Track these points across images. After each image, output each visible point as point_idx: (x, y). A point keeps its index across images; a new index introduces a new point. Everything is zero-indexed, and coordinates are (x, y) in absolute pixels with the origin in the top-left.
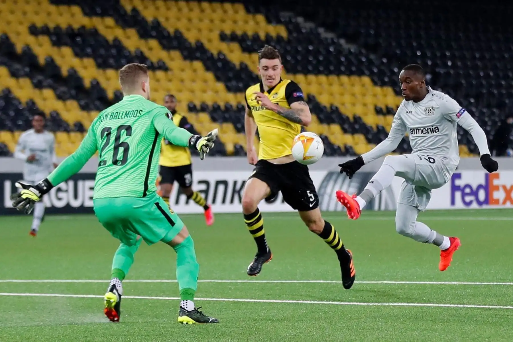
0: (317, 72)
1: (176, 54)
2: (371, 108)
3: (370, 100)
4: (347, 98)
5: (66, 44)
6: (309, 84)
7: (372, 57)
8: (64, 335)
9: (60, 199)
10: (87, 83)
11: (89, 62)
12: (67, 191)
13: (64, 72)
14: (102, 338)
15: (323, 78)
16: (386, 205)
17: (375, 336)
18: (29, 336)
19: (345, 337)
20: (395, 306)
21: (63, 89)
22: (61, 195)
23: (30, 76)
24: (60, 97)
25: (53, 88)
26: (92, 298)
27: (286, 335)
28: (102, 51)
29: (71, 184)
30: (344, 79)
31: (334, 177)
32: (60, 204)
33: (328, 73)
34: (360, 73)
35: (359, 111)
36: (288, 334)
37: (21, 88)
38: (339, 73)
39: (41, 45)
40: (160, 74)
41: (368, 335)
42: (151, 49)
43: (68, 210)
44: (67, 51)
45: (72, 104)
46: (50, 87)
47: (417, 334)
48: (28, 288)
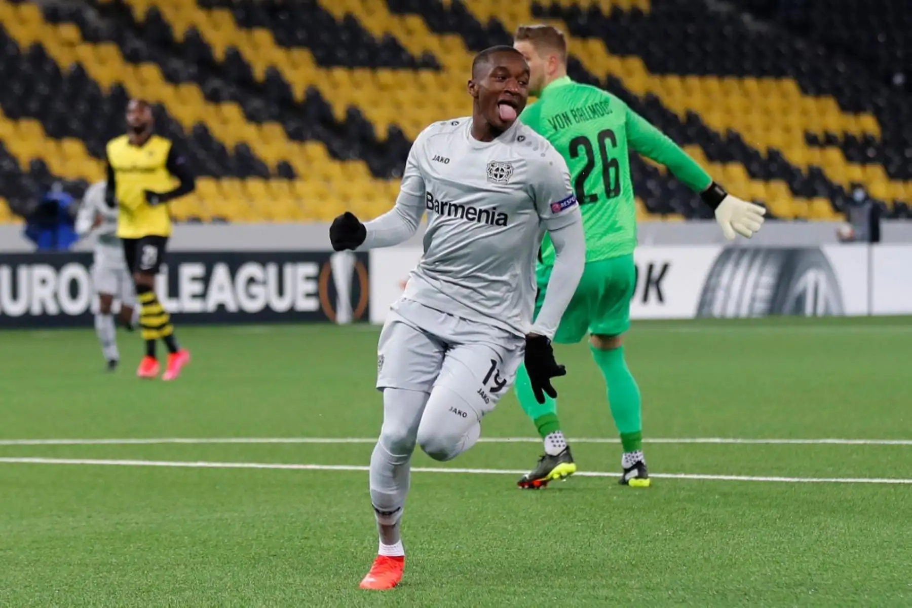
0: (702, 71)
1: (454, 42)
2: (799, 136)
3: (795, 121)
4: (756, 119)
5: (261, 24)
6: (688, 92)
7: (800, 45)
8: (268, 535)
9: (252, 297)
10: (299, 93)
11: (302, 56)
12: (264, 283)
13: (259, 72)
14: (335, 540)
15: (713, 83)
16: (827, 306)
17: (814, 537)
18: (206, 536)
19: (761, 539)
20: (847, 483)
21: (256, 103)
22: (255, 289)
23: (199, 80)
24: (252, 117)
25: (241, 101)
26: (314, 471)
27: (658, 535)
28: (325, 37)
29: (272, 270)
30: (751, 83)
31: (734, 256)
32: (253, 306)
33: (722, 72)
34: (778, 73)
35: (776, 140)
36: (660, 534)
37: (183, 102)
38: (740, 73)
39: (216, 27)
40: (427, 76)
41: (802, 535)
42: (410, 32)
43: (267, 315)
44: (263, 36)
45: (274, 130)
46: (234, 99)
47: (888, 532)
48: (202, 452)
